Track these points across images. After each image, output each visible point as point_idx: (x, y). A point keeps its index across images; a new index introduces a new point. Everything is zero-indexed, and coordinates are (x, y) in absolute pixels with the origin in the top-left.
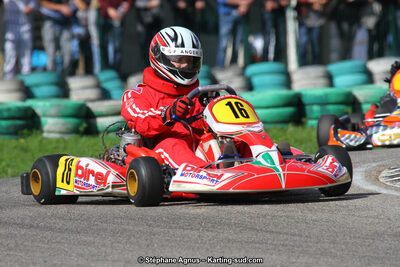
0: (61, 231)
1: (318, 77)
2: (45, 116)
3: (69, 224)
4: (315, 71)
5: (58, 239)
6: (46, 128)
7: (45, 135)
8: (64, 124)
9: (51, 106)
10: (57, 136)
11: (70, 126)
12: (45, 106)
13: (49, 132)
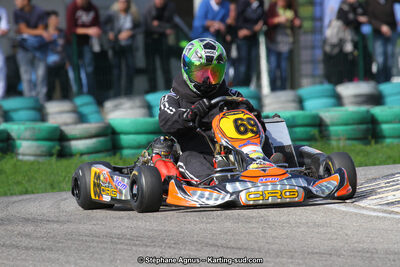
0: (27, 248)
1: (288, 101)
2: (20, 139)
3: (35, 243)
4: (286, 95)
5: (23, 257)
6: (21, 150)
7: (20, 157)
8: (38, 147)
9: (26, 129)
10: (32, 158)
11: (44, 149)
12: (19, 129)
13: (24, 155)
